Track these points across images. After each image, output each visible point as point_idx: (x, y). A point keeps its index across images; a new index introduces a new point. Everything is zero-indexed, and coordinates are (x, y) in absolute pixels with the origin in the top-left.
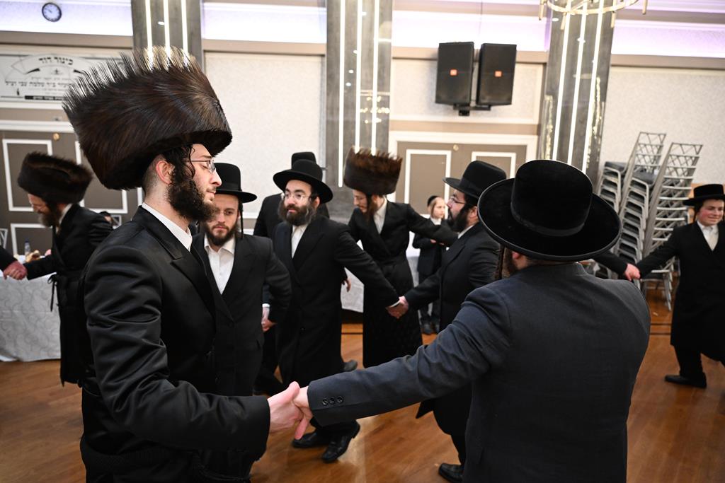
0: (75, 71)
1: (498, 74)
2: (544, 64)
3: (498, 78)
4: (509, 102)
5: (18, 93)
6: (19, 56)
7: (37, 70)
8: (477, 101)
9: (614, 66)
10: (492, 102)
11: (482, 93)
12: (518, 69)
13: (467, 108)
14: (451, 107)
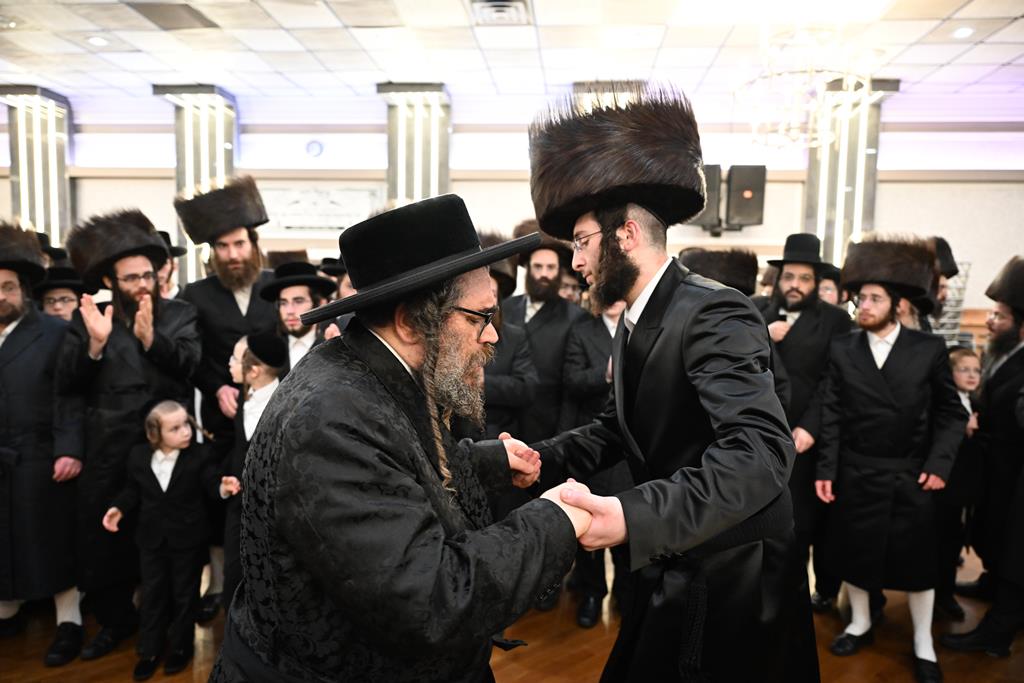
0: (332, 202)
1: (748, 194)
2: (803, 182)
3: (748, 199)
4: (760, 222)
5: (279, 223)
6: (284, 190)
7: (297, 202)
8: (727, 222)
9: (882, 181)
10: (743, 222)
11: (731, 213)
12: (769, 188)
13: (718, 230)
14: (699, 229)
